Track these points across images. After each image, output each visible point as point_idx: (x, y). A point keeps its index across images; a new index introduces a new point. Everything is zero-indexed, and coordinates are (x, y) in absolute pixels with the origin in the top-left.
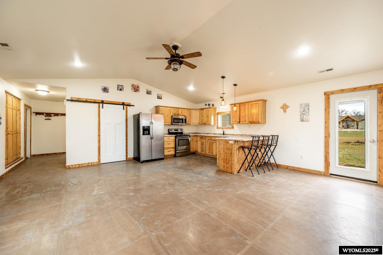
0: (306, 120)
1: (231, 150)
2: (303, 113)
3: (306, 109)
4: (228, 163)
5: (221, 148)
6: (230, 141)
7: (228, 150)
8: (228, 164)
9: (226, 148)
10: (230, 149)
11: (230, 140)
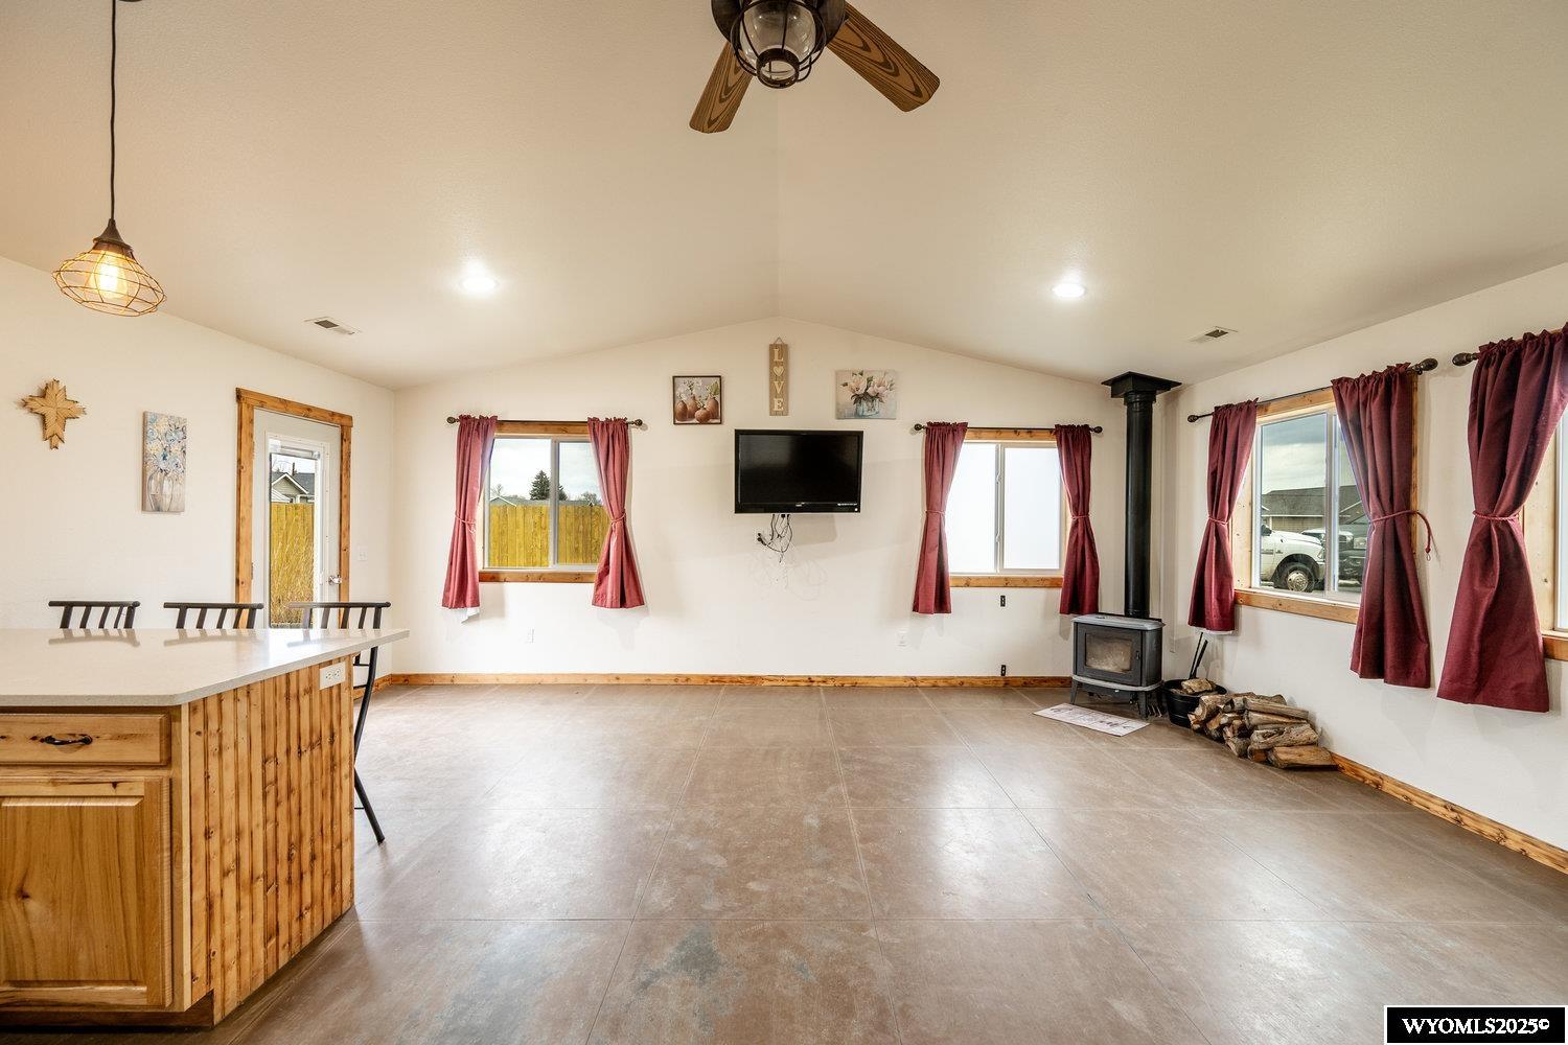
0: (174, 505)
1: (332, 735)
2: (162, 466)
3: (175, 448)
4: (313, 858)
5: (243, 772)
6: (324, 671)
7: (306, 757)
8: (307, 878)
9: (288, 751)
10: (326, 733)
11: (321, 665)
